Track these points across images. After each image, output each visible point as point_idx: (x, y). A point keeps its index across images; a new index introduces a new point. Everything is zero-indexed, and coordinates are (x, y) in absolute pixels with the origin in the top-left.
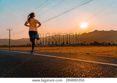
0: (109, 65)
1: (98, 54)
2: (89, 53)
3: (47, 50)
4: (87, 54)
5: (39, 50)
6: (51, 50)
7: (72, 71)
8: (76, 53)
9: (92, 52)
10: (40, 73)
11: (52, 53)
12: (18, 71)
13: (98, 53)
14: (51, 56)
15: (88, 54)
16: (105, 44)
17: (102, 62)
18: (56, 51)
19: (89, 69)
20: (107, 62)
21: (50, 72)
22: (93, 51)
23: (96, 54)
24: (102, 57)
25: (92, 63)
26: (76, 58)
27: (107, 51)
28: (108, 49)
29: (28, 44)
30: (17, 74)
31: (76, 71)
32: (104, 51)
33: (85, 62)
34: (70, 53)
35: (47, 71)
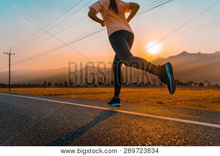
0: (198, 125)
1: (179, 103)
2: (163, 102)
3: (82, 93)
4: (159, 103)
5: (68, 95)
6: (90, 94)
7: (128, 135)
8: (139, 101)
9: (169, 101)
10: (67, 139)
11: (91, 100)
12: (23, 134)
13: (181, 101)
14: (89, 106)
15: (161, 103)
16: (193, 85)
17: (185, 118)
18: (99, 96)
19: (160, 132)
20: (194, 119)
21: (86, 137)
22: (170, 99)
23: (175, 104)
24: (186, 108)
25: (166, 120)
26: (136, 111)
27: (198, 99)
28: (199, 95)
29: (45, 82)
30: (22, 140)
31: (136, 135)
32: (191, 99)
33: (154, 119)
34: (127, 101)
35: (80, 135)
